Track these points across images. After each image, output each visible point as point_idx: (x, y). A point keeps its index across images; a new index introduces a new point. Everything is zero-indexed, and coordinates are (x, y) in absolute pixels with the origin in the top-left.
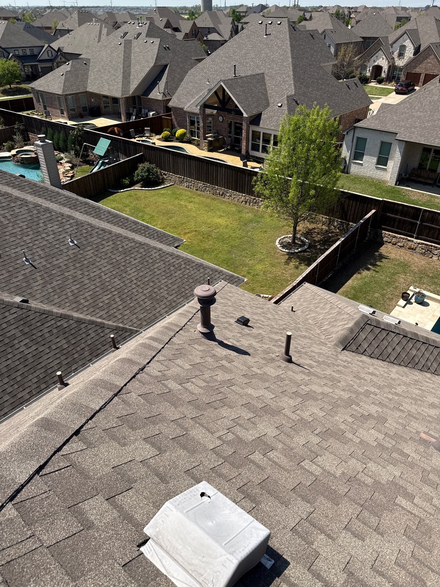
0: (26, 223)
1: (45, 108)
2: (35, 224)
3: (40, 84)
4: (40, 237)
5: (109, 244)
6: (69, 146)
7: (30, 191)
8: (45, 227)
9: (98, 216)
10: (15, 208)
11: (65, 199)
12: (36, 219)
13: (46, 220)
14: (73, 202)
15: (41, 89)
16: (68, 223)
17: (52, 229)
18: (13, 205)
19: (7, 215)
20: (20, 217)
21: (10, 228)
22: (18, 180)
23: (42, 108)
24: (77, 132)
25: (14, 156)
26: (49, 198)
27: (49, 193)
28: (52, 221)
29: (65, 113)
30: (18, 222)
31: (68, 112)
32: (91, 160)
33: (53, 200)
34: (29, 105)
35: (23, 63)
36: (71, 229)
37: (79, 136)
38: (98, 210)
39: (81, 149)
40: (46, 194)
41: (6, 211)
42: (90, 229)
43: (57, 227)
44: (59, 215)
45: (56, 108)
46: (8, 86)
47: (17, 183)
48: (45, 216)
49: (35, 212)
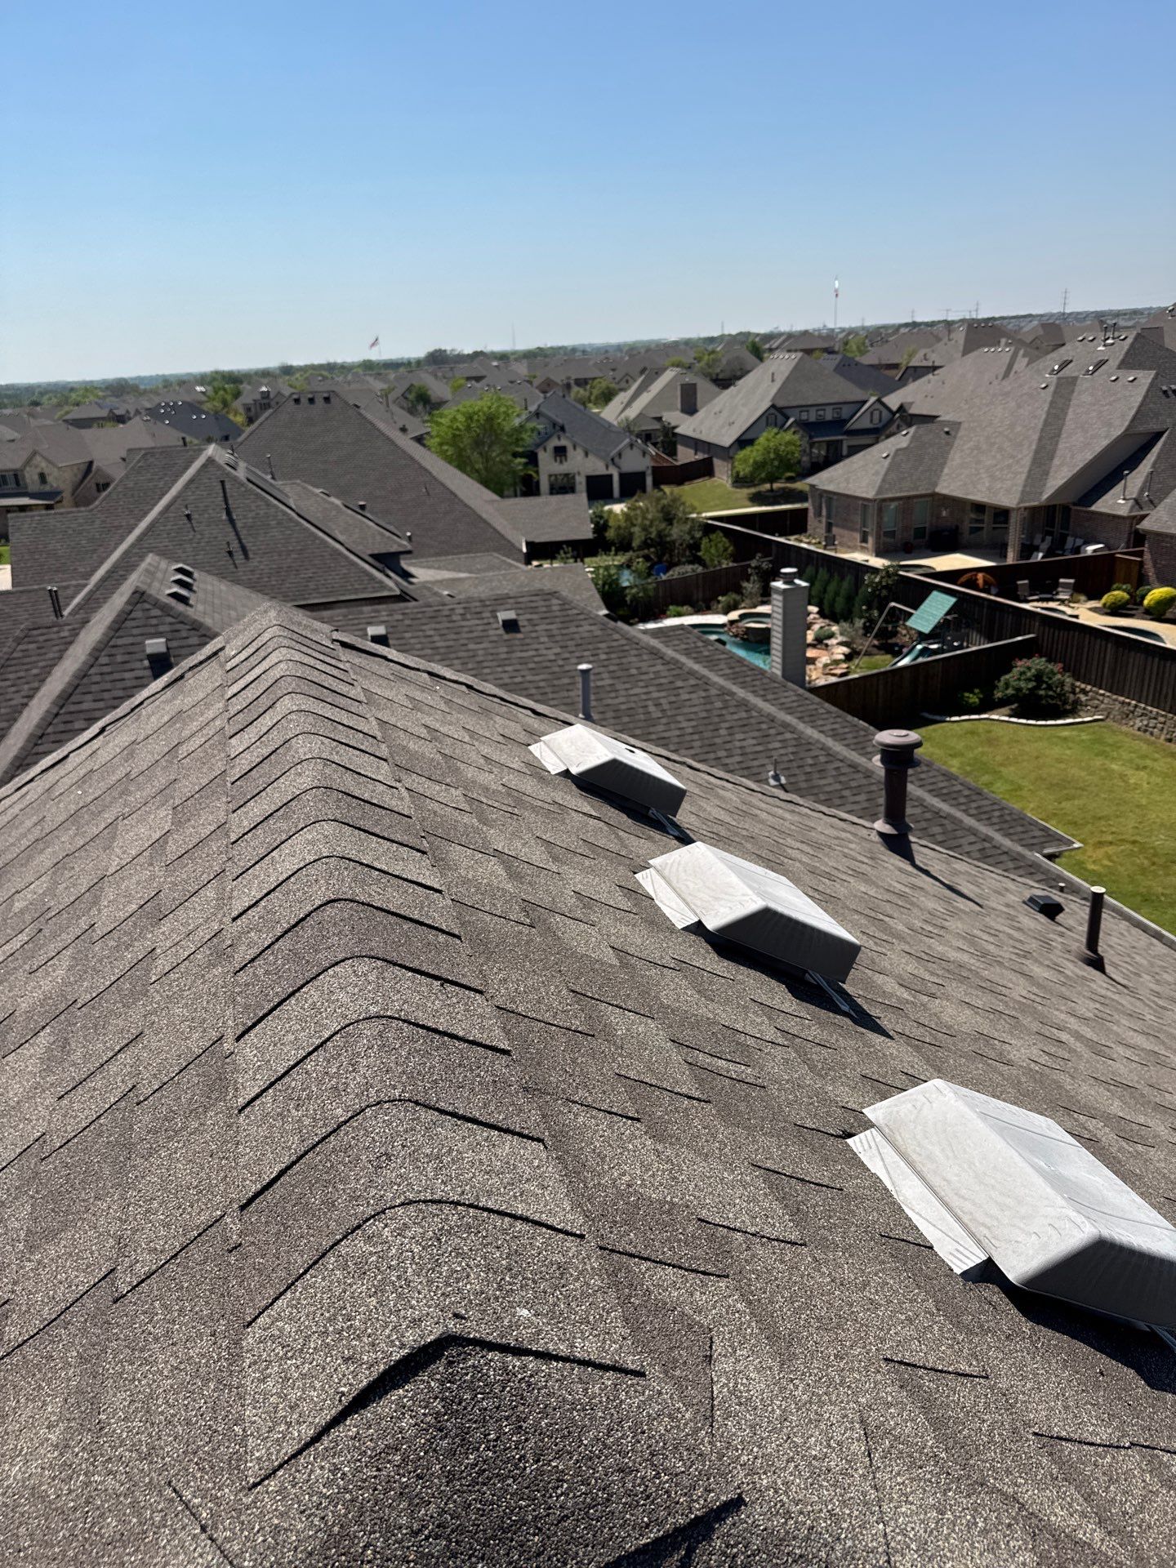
0: (694, 723)
1: (829, 527)
2: (711, 727)
3: (831, 479)
6: (856, 609)
7: (728, 671)
8: (728, 739)
10: (681, 691)
11: (795, 698)
12: (716, 720)
13: (734, 723)
14: (811, 707)
15: (832, 488)
16: (780, 738)
17: (744, 743)
18: (680, 684)
19: (663, 701)
20: (686, 710)
22: (710, 648)
23: (822, 530)
24: (883, 578)
25: (732, 622)
26: (762, 693)
27: (765, 681)
28: (746, 729)
29: (870, 540)
30: (679, 718)
31: (880, 539)
32: (896, 643)
33: (770, 697)
34: (796, 523)
35: (811, 437)
36: (782, 751)
39: (880, 616)
40: (757, 683)
41: (663, 694)
43: (754, 742)
44: (765, 720)
45: (853, 530)
46: (768, 486)
47: (706, 653)
48: (736, 717)
49: (719, 704)
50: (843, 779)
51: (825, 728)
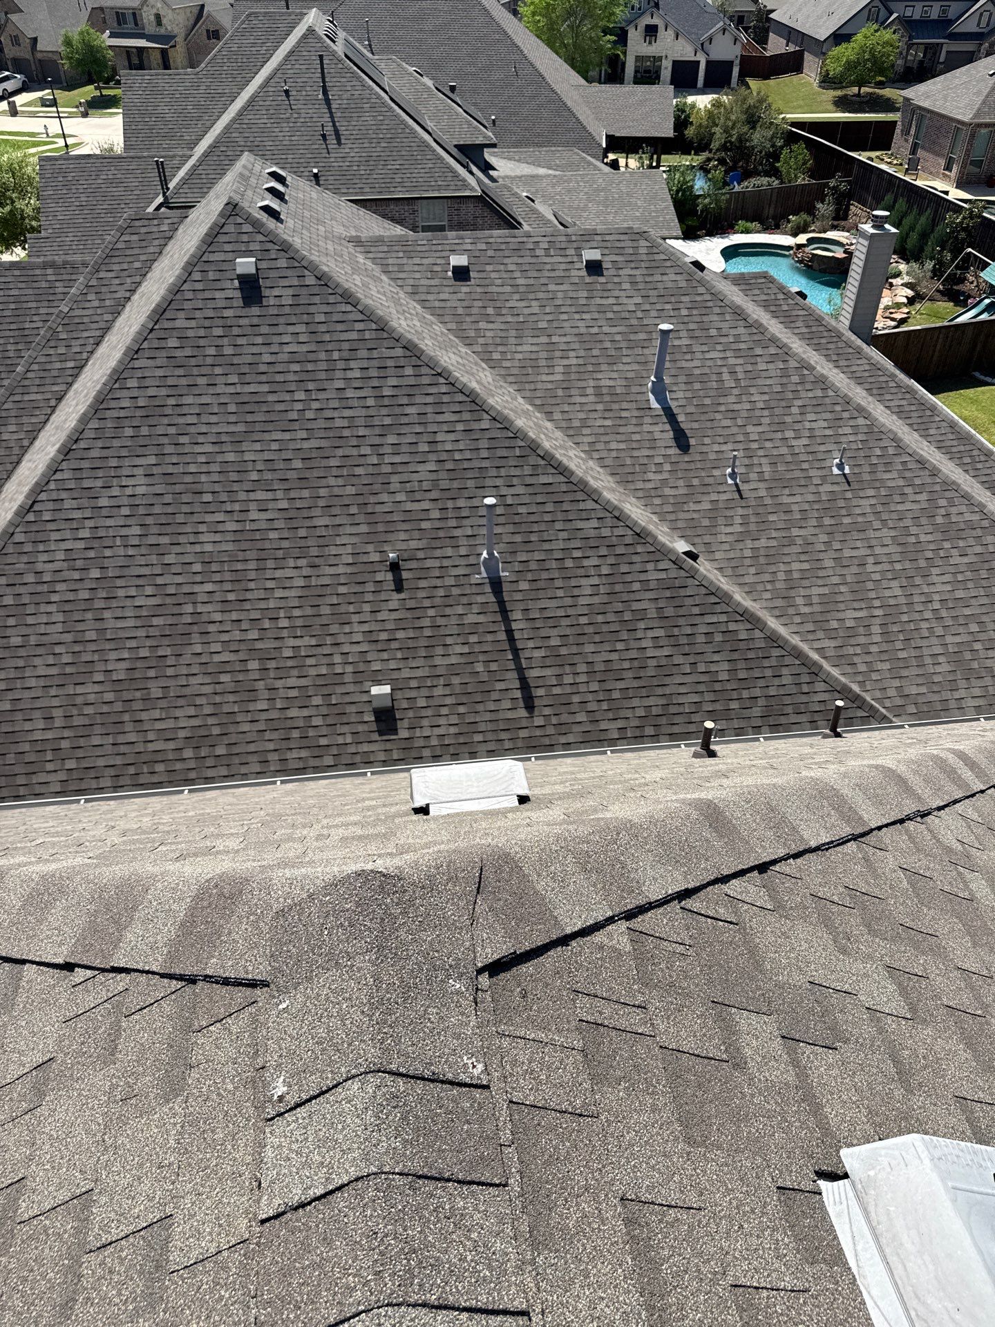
0: (766, 397)
1: (915, 148)
2: (784, 404)
3: (926, 94)
4: (779, 435)
5: (918, 497)
6: (928, 249)
7: (804, 330)
8: (799, 418)
9: (923, 427)
10: (759, 359)
11: (867, 367)
12: (790, 395)
13: (807, 402)
14: (882, 379)
15: (926, 104)
16: (852, 423)
17: (814, 425)
18: (759, 351)
19: (738, 369)
20: (760, 382)
21: (732, 399)
22: (791, 302)
23: (906, 151)
24: (964, 218)
25: (799, 246)
26: (835, 358)
27: (840, 345)
28: (819, 409)
29: (955, 168)
30: (752, 390)
31: (964, 166)
32: (963, 293)
33: (842, 363)
34: (880, 137)
35: (911, 38)
36: (852, 438)
37: (964, 229)
38: (928, 413)
39: (953, 261)
40: (831, 346)
41: (740, 361)
42: (891, 451)
43: (825, 424)
44: (840, 400)
45: (938, 154)
46: (855, 90)
47: (785, 307)
48: (810, 394)
49: (795, 379)
50: (908, 474)
51: (892, 404)
